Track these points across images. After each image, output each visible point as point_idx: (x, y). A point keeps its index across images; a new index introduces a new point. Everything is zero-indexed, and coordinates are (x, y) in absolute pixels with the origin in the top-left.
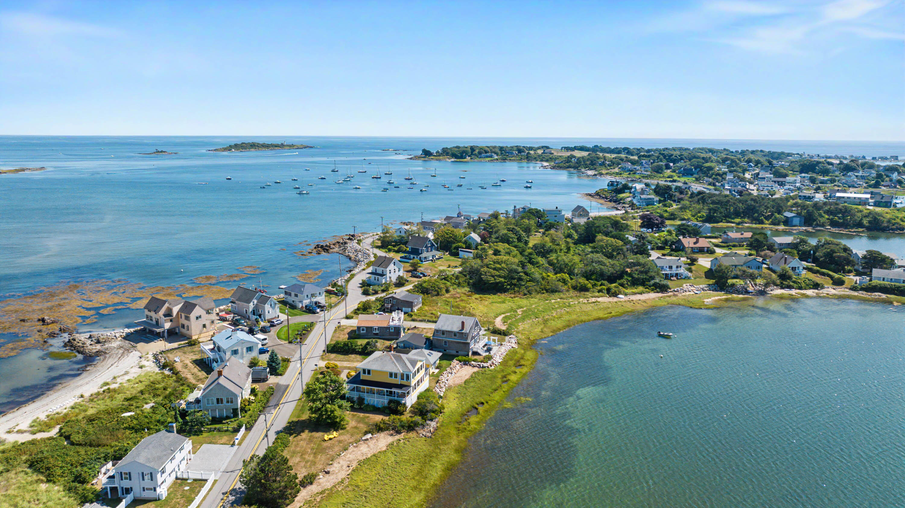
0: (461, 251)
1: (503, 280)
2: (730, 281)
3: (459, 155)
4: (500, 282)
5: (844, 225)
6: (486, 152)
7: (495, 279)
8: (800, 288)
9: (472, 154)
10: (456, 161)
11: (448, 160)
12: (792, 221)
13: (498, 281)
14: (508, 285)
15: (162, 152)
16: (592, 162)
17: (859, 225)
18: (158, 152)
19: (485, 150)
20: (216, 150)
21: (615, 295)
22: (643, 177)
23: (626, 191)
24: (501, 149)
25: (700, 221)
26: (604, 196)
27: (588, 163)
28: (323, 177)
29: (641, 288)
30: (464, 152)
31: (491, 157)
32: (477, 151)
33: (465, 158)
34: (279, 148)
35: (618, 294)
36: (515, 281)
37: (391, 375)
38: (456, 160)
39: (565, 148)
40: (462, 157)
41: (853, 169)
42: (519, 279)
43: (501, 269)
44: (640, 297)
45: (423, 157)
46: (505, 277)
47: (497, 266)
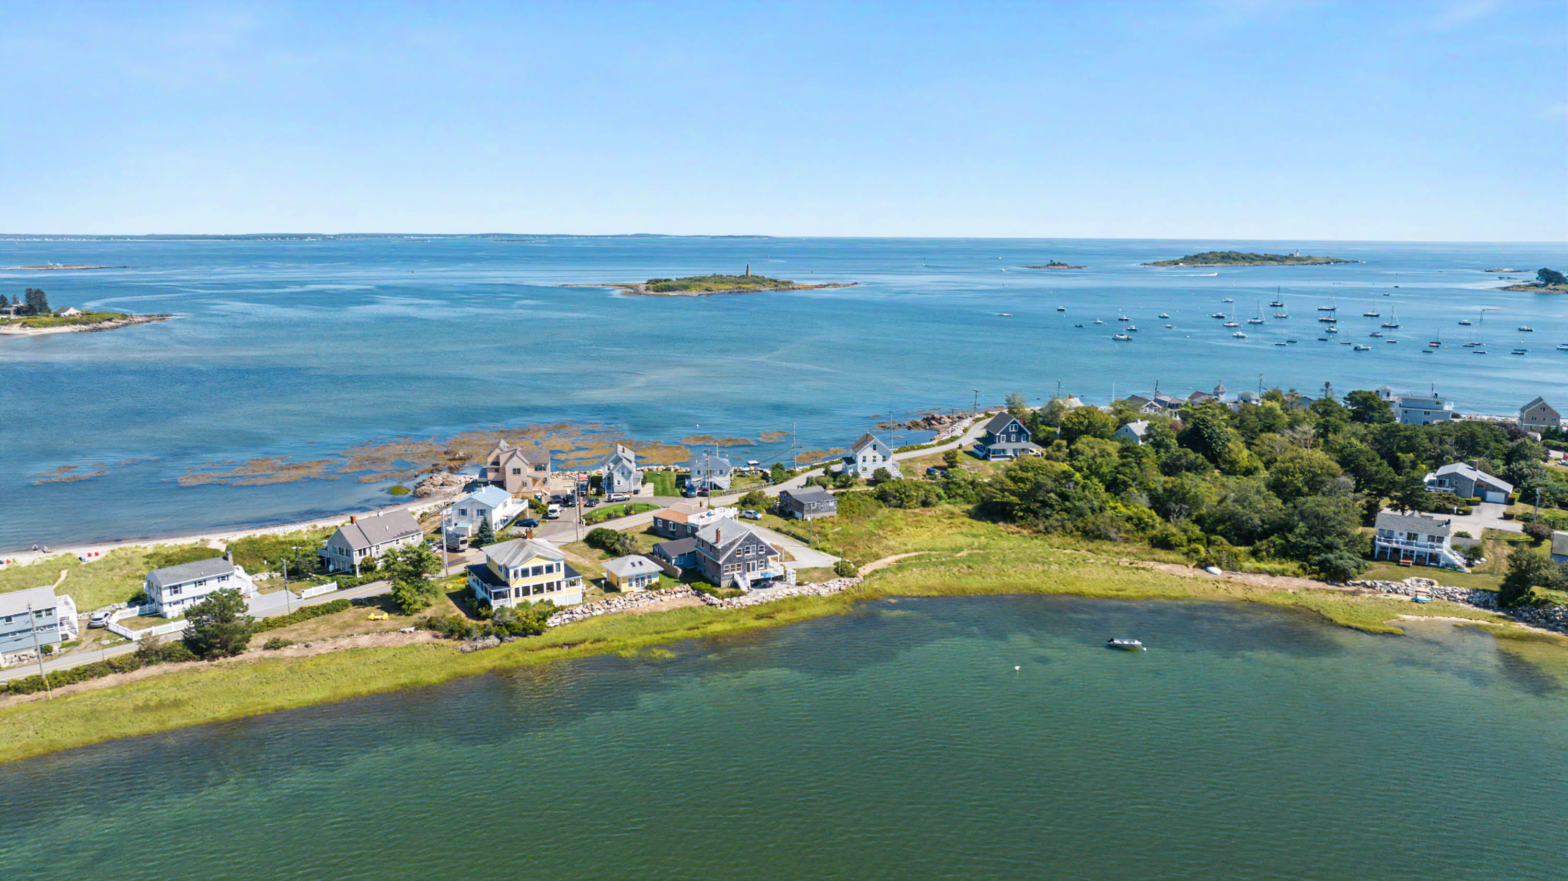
1: (1013, 499)
2: (1539, 592)
4: (1008, 503)
7: (1003, 497)
14: (1022, 510)
15: (1059, 264)
18: (1054, 264)
20: (1155, 264)
21: (1204, 565)
28: (1220, 314)
29: (1293, 566)
34: (1276, 263)
35: (1212, 565)
36: (1034, 506)
42: (1045, 504)
43: (1022, 480)
44: (1262, 579)
45: (1537, 285)
46: (1022, 496)
47: (1021, 474)
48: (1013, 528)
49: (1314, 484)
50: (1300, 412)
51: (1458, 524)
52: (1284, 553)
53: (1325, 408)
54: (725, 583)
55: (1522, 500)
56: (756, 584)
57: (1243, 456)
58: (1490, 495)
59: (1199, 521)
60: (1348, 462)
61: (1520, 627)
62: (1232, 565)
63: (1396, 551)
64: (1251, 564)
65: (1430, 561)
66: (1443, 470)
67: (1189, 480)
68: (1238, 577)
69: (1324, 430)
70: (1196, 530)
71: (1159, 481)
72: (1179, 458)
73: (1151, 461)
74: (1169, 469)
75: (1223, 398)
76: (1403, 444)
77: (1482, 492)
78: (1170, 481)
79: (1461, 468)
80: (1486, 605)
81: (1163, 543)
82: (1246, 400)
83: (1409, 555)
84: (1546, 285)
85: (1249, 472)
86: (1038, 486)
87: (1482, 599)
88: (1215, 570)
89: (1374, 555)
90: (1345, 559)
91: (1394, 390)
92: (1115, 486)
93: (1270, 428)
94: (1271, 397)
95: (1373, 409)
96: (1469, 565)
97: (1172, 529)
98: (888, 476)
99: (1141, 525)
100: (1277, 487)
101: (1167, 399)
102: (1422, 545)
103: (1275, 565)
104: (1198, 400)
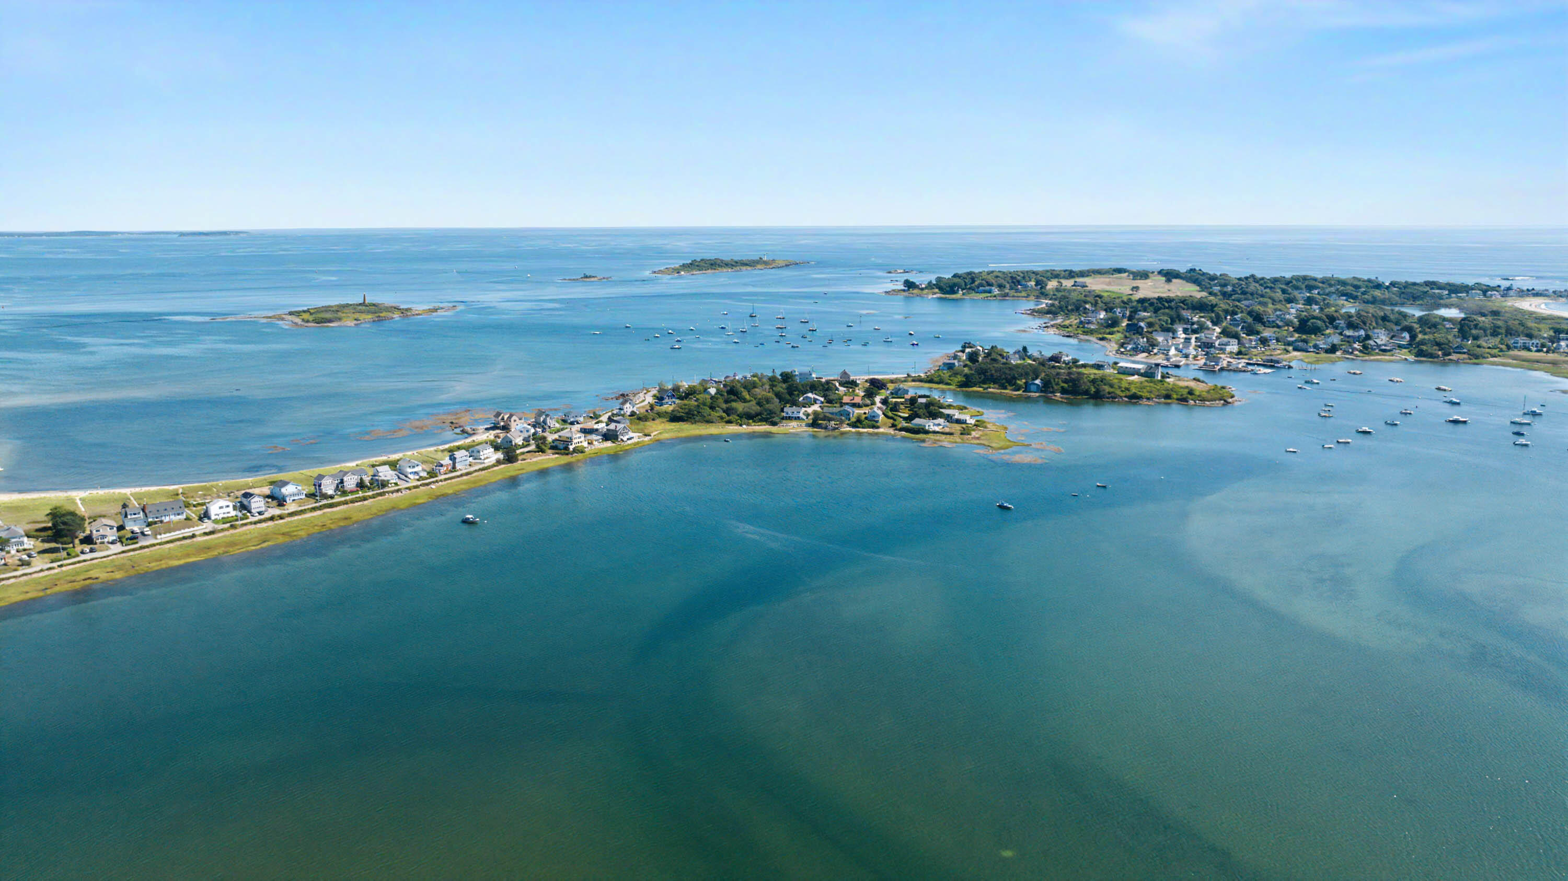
2: (819, 422)
9: (968, 287)
11: (930, 296)
21: (741, 425)
29: (765, 423)
30: (954, 285)
31: (990, 292)
33: (956, 293)
36: (690, 416)
40: (951, 292)
42: (693, 415)
43: (685, 409)
44: (757, 427)
45: (904, 291)
46: (687, 413)
47: (683, 407)
48: (685, 423)
49: (768, 401)
50: (764, 380)
51: (804, 409)
52: (761, 420)
53: (772, 380)
54: (619, 440)
55: (826, 403)
56: (628, 439)
57: (748, 397)
58: (817, 402)
59: (738, 416)
60: (778, 395)
61: (815, 430)
62: (748, 425)
63: (789, 417)
64: (753, 424)
65: (798, 418)
66: (805, 396)
67: (734, 404)
68: (750, 427)
69: (772, 386)
70: (737, 418)
71: (724, 406)
72: (728, 398)
73: (721, 400)
74: (726, 402)
75: (737, 378)
76: (795, 389)
77: (815, 401)
78: (727, 406)
79: (810, 395)
80: (809, 426)
81: (729, 422)
82: (746, 378)
83: (792, 417)
84: (909, 290)
85: (750, 401)
86: (690, 410)
87: (808, 425)
88: (744, 426)
89: (783, 418)
90: (776, 419)
91: (796, 370)
92: (712, 408)
93: (755, 387)
94: (754, 376)
95: (789, 378)
96: (807, 418)
97: (731, 417)
98: (636, 413)
99: (722, 418)
100: (759, 404)
101: (717, 380)
102: (795, 415)
103: (760, 423)
104: (728, 379)
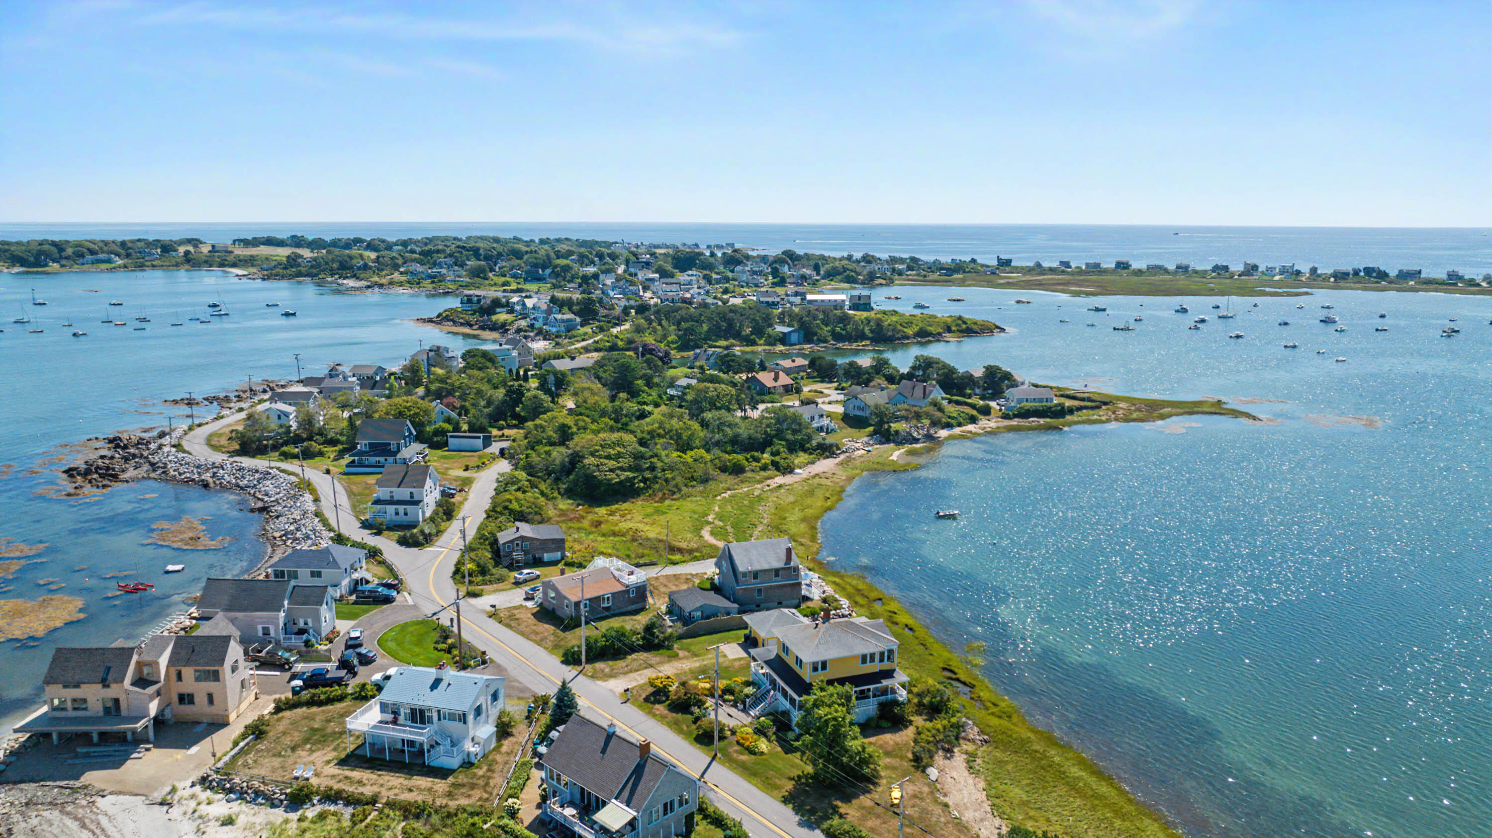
0: (451, 437)
1: (630, 474)
2: (893, 427)
3: (32, 259)
4: (626, 480)
5: (849, 338)
6: (92, 252)
7: (617, 476)
8: (960, 425)
9: (61, 257)
10: (28, 273)
12: (790, 339)
13: (622, 477)
14: (640, 481)
16: (341, 263)
17: (862, 337)
19: (89, 249)
21: (790, 470)
22: (461, 286)
23: (498, 310)
24: (123, 244)
25: (675, 348)
26: (461, 321)
27: (335, 266)
30: (40, 253)
31: (109, 261)
32: (70, 251)
33: (46, 265)
35: (794, 469)
37: (864, 659)
38: (22, 269)
39: (240, 241)
40: (37, 264)
41: (739, 263)
